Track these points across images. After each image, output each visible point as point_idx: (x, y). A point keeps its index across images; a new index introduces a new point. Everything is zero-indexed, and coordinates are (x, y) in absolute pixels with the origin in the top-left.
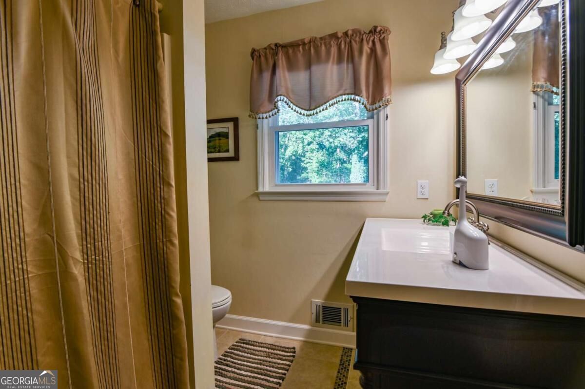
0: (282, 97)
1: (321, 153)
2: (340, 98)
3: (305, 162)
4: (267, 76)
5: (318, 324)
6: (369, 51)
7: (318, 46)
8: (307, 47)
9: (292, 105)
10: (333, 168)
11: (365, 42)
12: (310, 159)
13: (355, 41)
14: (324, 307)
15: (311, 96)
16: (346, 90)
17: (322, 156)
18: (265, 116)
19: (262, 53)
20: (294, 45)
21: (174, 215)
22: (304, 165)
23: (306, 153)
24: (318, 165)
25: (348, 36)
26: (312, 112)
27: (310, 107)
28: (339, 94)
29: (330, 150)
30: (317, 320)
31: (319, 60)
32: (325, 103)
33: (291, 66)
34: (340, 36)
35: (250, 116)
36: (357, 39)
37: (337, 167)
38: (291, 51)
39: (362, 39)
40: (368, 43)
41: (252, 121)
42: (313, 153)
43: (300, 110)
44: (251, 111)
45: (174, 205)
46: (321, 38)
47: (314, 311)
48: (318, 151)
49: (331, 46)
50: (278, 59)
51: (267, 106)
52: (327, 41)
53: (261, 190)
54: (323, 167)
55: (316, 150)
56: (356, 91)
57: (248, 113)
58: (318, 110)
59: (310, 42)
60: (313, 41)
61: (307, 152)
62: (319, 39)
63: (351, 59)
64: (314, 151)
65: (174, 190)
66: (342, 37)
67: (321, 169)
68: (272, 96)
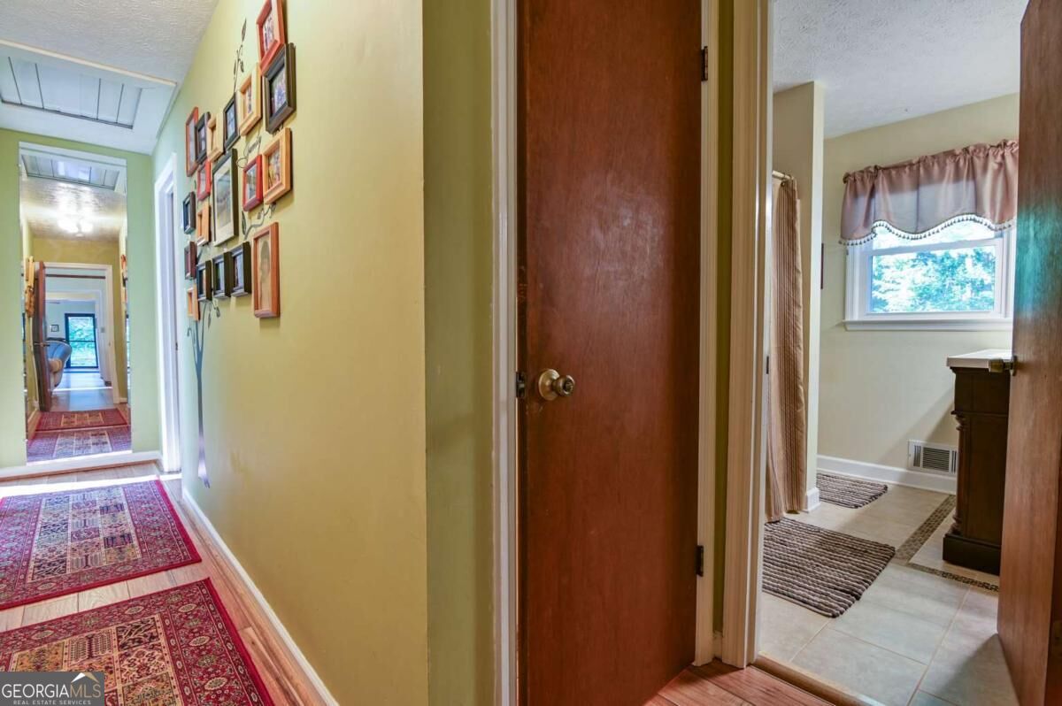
0: (882, 223)
1: (921, 269)
2: (956, 219)
3: (882, 289)
4: (863, 201)
5: (916, 468)
6: (996, 166)
7: (929, 166)
8: (915, 167)
9: (893, 229)
10: (952, 300)
11: (991, 157)
12: (893, 282)
13: (979, 157)
14: (925, 449)
15: (918, 219)
16: (964, 209)
17: (925, 275)
18: (858, 241)
19: (858, 177)
20: (899, 168)
21: (801, 327)
22: (882, 297)
23: (884, 270)
24: (913, 294)
25: (968, 152)
26: (919, 235)
27: (917, 229)
28: (956, 213)
29: (948, 263)
30: (916, 463)
31: (930, 179)
32: (936, 226)
33: (894, 187)
34: (957, 152)
35: (840, 243)
36: (981, 155)
37: (964, 299)
38: (894, 172)
39: (988, 155)
40: (995, 157)
41: (842, 247)
42: (902, 269)
43: (903, 234)
44: (842, 237)
45: (801, 320)
46: (933, 157)
47: (912, 452)
48: (913, 266)
49: (946, 164)
50: (878, 183)
51: (862, 231)
52: (941, 160)
53: (848, 319)
54: (927, 298)
55: (911, 263)
56: (977, 210)
57: (838, 238)
58: (927, 233)
59: (919, 162)
60: (922, 161)
61: (887, 267)
62: (930, 158)
63: (972, 175)
64: (905, 267)
65: (802, 310)
66: (960, 153)
67: (920, 304)
68: (868, 220)
